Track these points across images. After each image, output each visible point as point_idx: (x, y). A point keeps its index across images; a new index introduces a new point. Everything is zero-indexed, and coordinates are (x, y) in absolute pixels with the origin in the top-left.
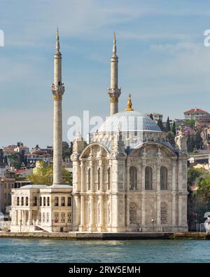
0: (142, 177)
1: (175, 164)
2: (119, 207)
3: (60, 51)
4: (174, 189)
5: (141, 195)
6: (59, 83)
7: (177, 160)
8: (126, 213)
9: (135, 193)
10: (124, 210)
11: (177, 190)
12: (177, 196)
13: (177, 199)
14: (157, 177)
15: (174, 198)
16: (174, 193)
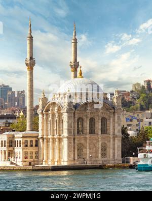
0: (87, 125)
1: (112, 116)
2: (69, 146)
3: (32, 34)
4: (112, 133)
5: (86, 138)
6: (31, 58)
7: (114, 112)
8: (74, 151)
9: (82, 136)
10: (72, 149)
11: (114, 133)
12: (114, 138)
13: (114, 140)
14: (98, 125)
15: (112, 140)
16: (111, 136)
